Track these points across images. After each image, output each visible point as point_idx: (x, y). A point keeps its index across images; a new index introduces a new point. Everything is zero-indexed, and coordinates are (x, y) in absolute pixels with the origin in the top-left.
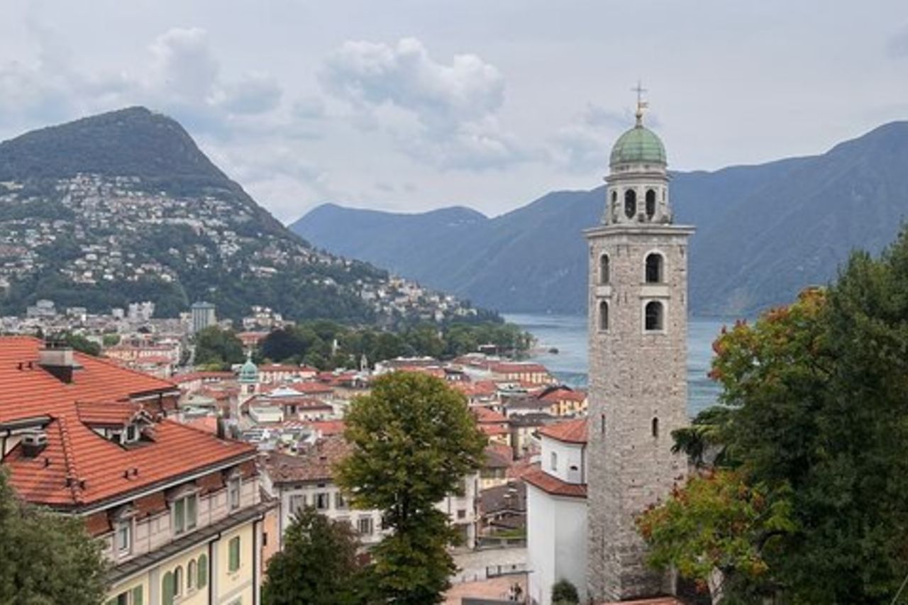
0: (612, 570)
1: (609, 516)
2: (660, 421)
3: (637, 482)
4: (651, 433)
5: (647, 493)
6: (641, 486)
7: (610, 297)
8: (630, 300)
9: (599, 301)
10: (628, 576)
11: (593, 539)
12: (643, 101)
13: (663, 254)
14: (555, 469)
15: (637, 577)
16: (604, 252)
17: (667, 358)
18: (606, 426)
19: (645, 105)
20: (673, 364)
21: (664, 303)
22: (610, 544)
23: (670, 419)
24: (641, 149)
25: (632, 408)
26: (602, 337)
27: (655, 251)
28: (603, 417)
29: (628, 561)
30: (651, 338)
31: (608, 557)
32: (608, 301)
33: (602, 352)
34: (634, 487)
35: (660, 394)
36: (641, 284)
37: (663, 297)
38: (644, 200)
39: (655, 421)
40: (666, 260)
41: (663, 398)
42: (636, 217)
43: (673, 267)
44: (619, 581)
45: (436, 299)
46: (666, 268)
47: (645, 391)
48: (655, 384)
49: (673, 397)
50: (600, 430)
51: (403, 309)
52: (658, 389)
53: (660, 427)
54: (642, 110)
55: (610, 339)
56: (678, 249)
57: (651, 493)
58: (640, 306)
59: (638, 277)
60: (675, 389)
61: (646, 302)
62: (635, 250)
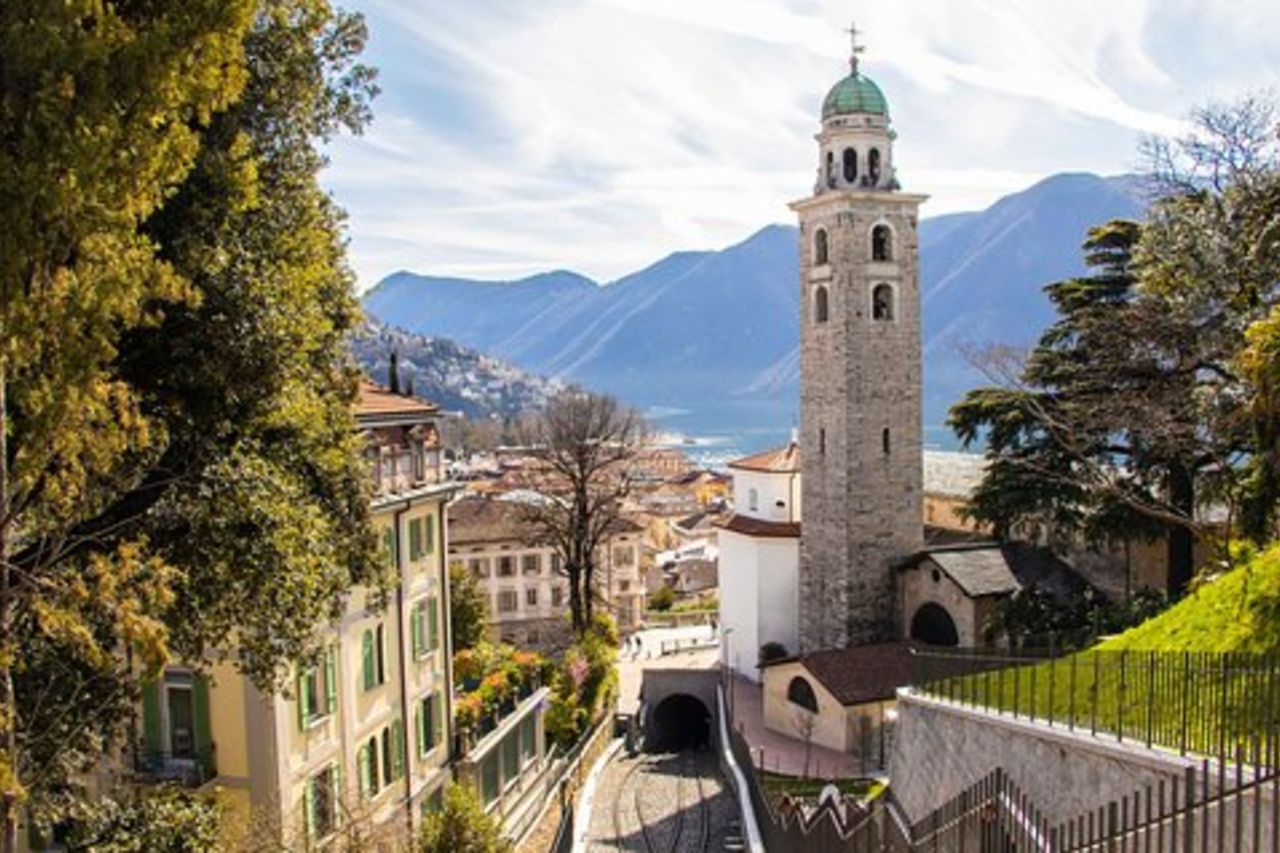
0: (834, 616)
1: (831, 551)
2: (893, 433)
3: (867, 507)
4: (881, 448)
5: (877, 520)
6: (871, 512)
7: (831, 279)
8: (855, 282)
9: (815, 287)
10: (856, 620)
11: (809, 584)
12: (859, 44)
13: (891, 226)
14: (754, 509)
15: (865, 621)
16: (820, 226)
17: (900, 354)
18: (826, 441)
19: (860, 49)
20: (907, 362)
21: (895, 286)
22: (831, 586)
23: (903, 430)
24: (861, 98)
25: (860, 415)
26: (821, 331)
27: (883, 222)
28: (823, 432)
29: (856, 601)
30: (880, 329)
31: (830, 601)
32: (826, 285)
33: (820, 351)
34: (863, 512)
35: (892, 398)
36: (867, 262)
37: (892, 278)
38: (866, 159)
39: (886, 432)
40: (894, 233)
41: (895, 402)
42: (858, 180)
43: (904, 243)
44: (844, 627)
45: (537, 382)
46: (894, 243)
47: (875, 395)
48: (885, 387)
49: (906, 403)
50: (818, 449)
51: (497, 396)
52: (890, 393)
53: (892, 439)
54: (859, 56)
55: (830, 333)
56: (908, 221)
57: (883, 521)
58: (866, 290)
59: (864, 255)
60: (908, 393)
61: (873, 284)
62: (860, 220)
